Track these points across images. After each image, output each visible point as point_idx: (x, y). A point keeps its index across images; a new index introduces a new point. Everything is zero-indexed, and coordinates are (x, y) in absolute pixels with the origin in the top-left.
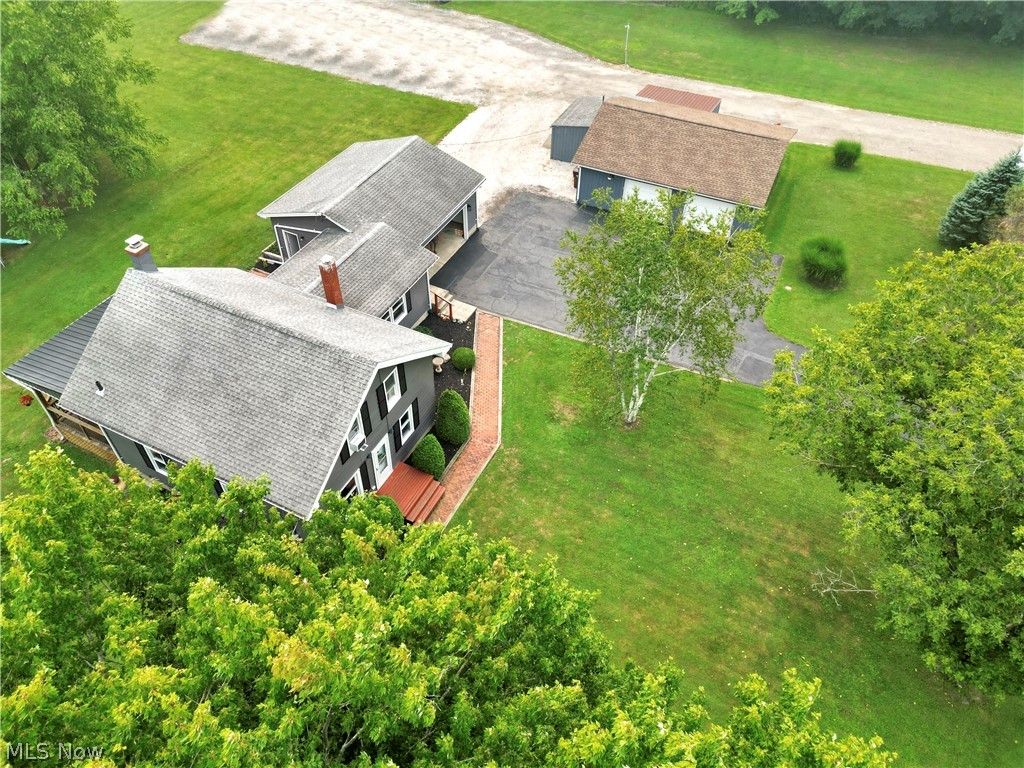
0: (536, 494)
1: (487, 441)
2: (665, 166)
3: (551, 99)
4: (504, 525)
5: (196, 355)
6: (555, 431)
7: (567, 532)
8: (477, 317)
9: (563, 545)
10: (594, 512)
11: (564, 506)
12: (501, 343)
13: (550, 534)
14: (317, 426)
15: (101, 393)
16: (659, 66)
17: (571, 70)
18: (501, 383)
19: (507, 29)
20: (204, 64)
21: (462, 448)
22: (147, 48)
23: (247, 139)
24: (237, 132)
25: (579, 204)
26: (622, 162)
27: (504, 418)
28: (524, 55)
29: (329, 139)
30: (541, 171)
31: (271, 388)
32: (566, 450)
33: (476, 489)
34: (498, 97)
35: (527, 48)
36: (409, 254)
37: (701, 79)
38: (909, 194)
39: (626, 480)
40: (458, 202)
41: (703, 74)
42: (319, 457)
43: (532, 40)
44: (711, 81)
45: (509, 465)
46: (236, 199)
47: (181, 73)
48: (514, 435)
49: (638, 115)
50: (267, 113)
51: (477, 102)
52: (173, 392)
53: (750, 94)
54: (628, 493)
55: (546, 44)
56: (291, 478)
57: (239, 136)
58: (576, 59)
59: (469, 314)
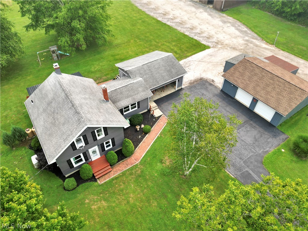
0: (138, 186)
1: (136, 160)
2: (254, 87)
3: (238, 51)
4: (121, 191)
5: (54, 102)
6: (159, 166)
7: (138, 204)
8: (161, 117)
9: (134, 208)
10: (151, 201)
11: (143, 194)
12: (163, 128)
13: (132, 202)
16: (287, 49)
17: (251, 43)
18: (153, 142)
19: (239, 24)
20: (141, 17)
21: (127, 158)
22: (131, 9)
23: (138, 41)
24: (137, 38)
25: (222, 90)
26: (239, 81)
27: (146, 154)
29: (159, 47)
30: (217, 75)
31: (62, 120)
32: (158, 174)
33: (121, 174)
34: (219, 46)
35: (241, 31)
36: (144, 91)
37: (301, 58)
39: (169, 196)
40: (173, 78)
41: (304, 56)
43: (245, 29)
45: (137, 171)
46: (123, 58)
47: (134, 18)
48: (145, 161)
49: (254, 66)
50: (148, 34)
51: (212, 46)
54: (167, 201)
55: (249, 32)
56: (52, 149)
57: (136, 39)
58: (257, 39)
59: (159, 115)
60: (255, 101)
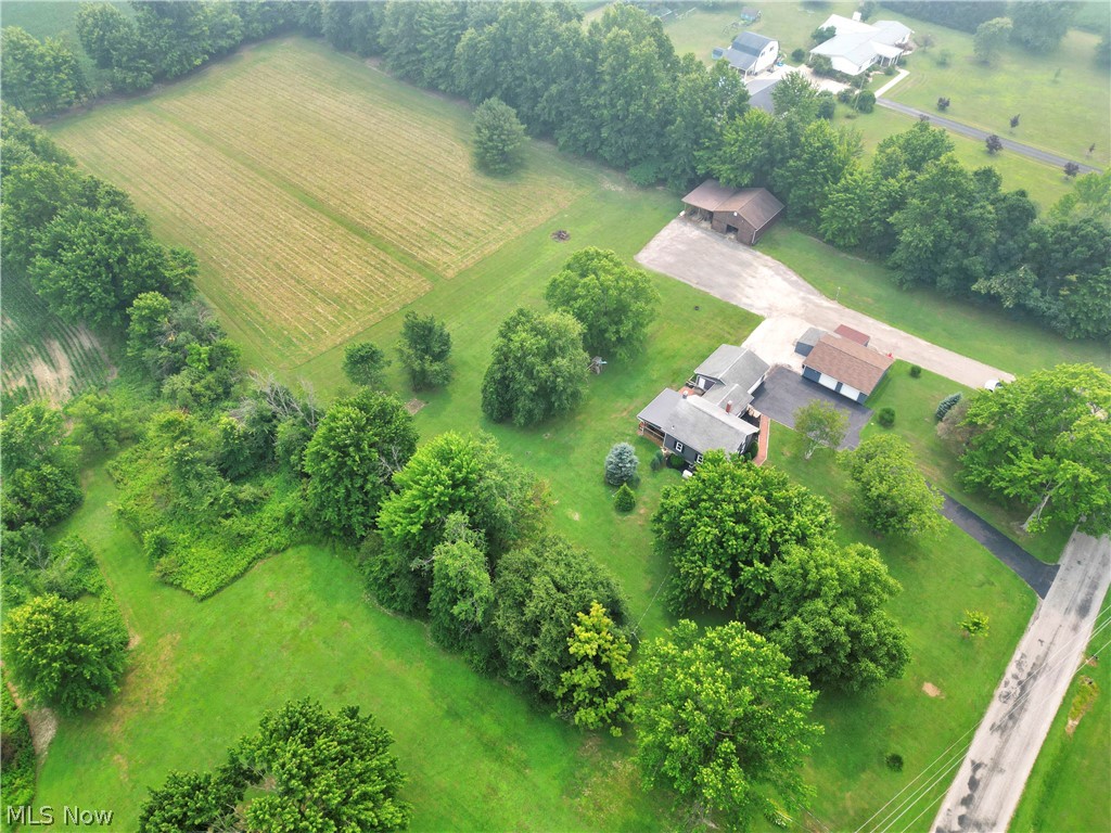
1: (762, 457)
2: (836, 371)
5: (699, 424)
6: (783, 458)
8: (761, 417)
12: (768, 427)
15: (673, 428)
16: (852, 305)
17: (810, 301)
18: (768, 440)
19: (783, 268)
25: (803, 376)
26: (821, 367)
27: (768, 451)
28: (789, 288)
30: (790, 358)
32: (786, 463)
34: (775, 314)
35: (791, 283)
40: (760, 376)
43: (795, 278)
44: (873, 318)
48: (771, 457)
51: (765, 315)
52: (693, 432)
53: (888, 328)
55: (801, 282)
58: (813, 294)
59: (759, 415)
60: (840, 385)
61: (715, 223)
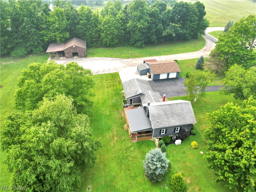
5: (167, 112)
14: (189, 112)
15: (158, 123)
16: (135, 57)
17: (124, 62)
19: (104, 58)
25: (153, 80)
26: (159, 72)
28: (113, 61)
31: (180, 111)
34: (119, 70)
35: (111, 60)
38: (186, 64)
39: (202, 108)
40: (149, 85)
41: (143, 56)
42: (192, 115)
44: (145, 57)
52: (168, 118)
56: (191, 119)
60: (168, 74)
61: (66, 55)
